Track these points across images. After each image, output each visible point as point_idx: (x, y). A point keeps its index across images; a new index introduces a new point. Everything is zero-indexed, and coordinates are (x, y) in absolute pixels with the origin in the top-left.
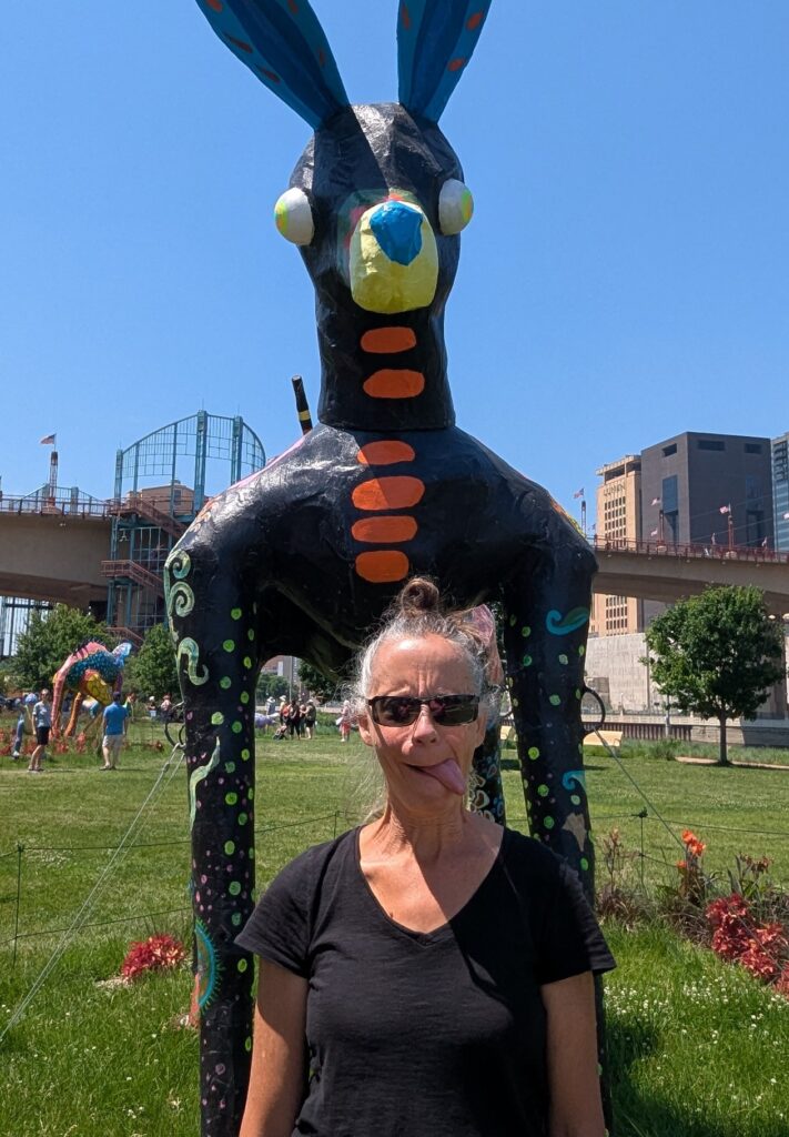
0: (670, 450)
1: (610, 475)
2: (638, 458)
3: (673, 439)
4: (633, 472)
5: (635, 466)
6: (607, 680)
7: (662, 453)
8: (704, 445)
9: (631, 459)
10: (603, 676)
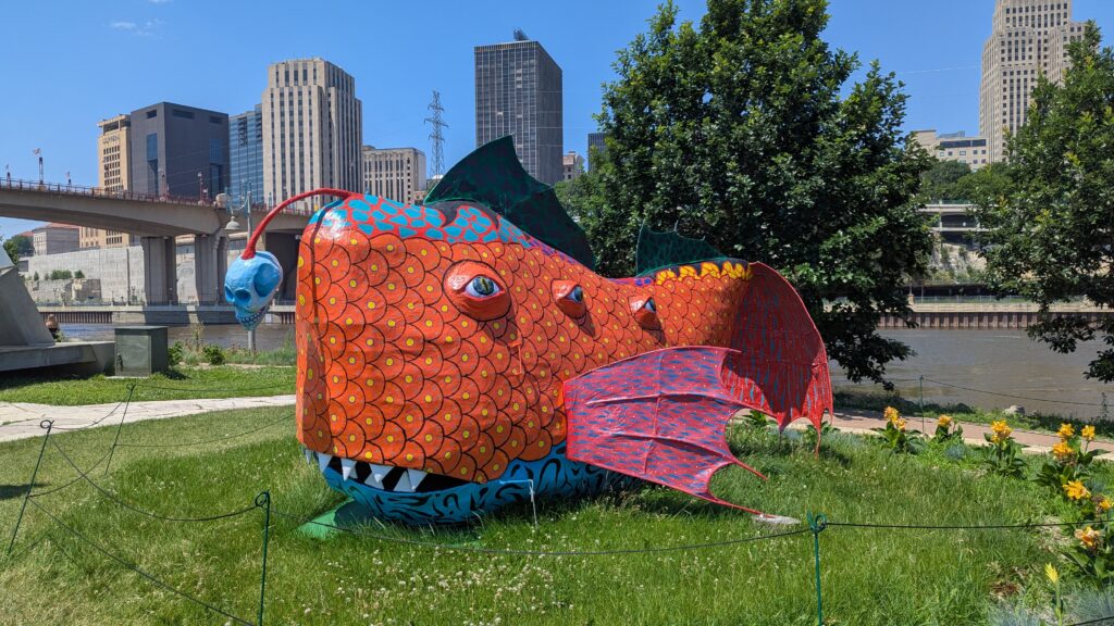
0: (152, 114)
1: (109, 128)
2: (127, 116)
3: (155, 106)
4: (125, 128)
5: (127, 123)
6: (99, 281)
7: (146, 116)
8: (177, 114)
9: (123, 117)
10: (96, 278)
